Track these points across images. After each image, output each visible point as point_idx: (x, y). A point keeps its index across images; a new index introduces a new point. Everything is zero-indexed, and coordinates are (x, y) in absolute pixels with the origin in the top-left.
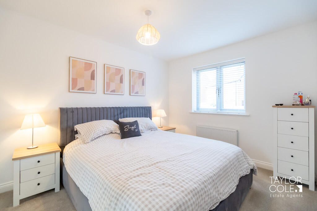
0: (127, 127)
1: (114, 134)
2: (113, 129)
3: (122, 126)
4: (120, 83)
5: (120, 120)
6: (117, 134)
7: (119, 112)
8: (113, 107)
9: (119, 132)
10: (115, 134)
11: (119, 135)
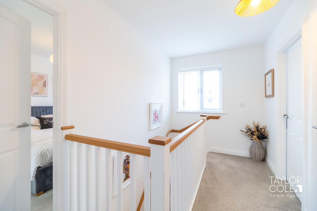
0: (46, 121)
1: (34, 127)
2: (33, 123)
3: (42, 120)
4: (44, 87)
5: (42, 116)
6: (37, 127)
7: (41, 110)
8: (36, 107)
9: (39, 125)
10: (36, 126)
11: (39, 127)
